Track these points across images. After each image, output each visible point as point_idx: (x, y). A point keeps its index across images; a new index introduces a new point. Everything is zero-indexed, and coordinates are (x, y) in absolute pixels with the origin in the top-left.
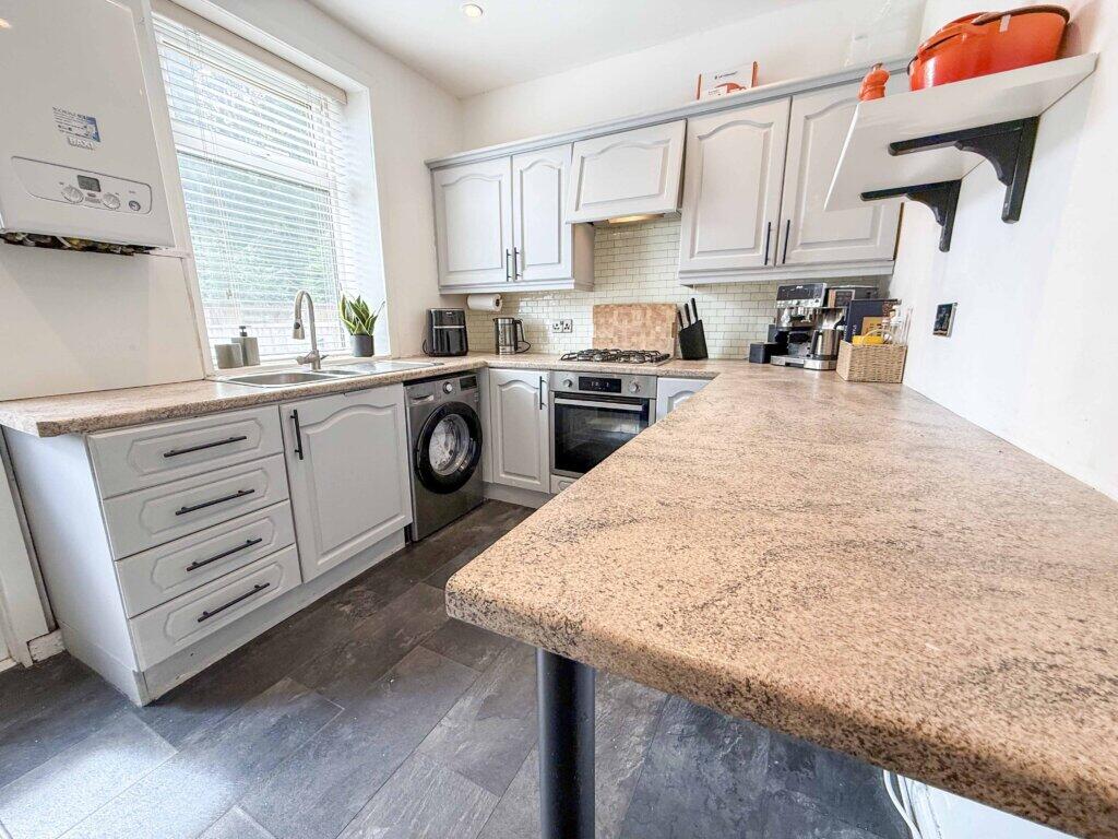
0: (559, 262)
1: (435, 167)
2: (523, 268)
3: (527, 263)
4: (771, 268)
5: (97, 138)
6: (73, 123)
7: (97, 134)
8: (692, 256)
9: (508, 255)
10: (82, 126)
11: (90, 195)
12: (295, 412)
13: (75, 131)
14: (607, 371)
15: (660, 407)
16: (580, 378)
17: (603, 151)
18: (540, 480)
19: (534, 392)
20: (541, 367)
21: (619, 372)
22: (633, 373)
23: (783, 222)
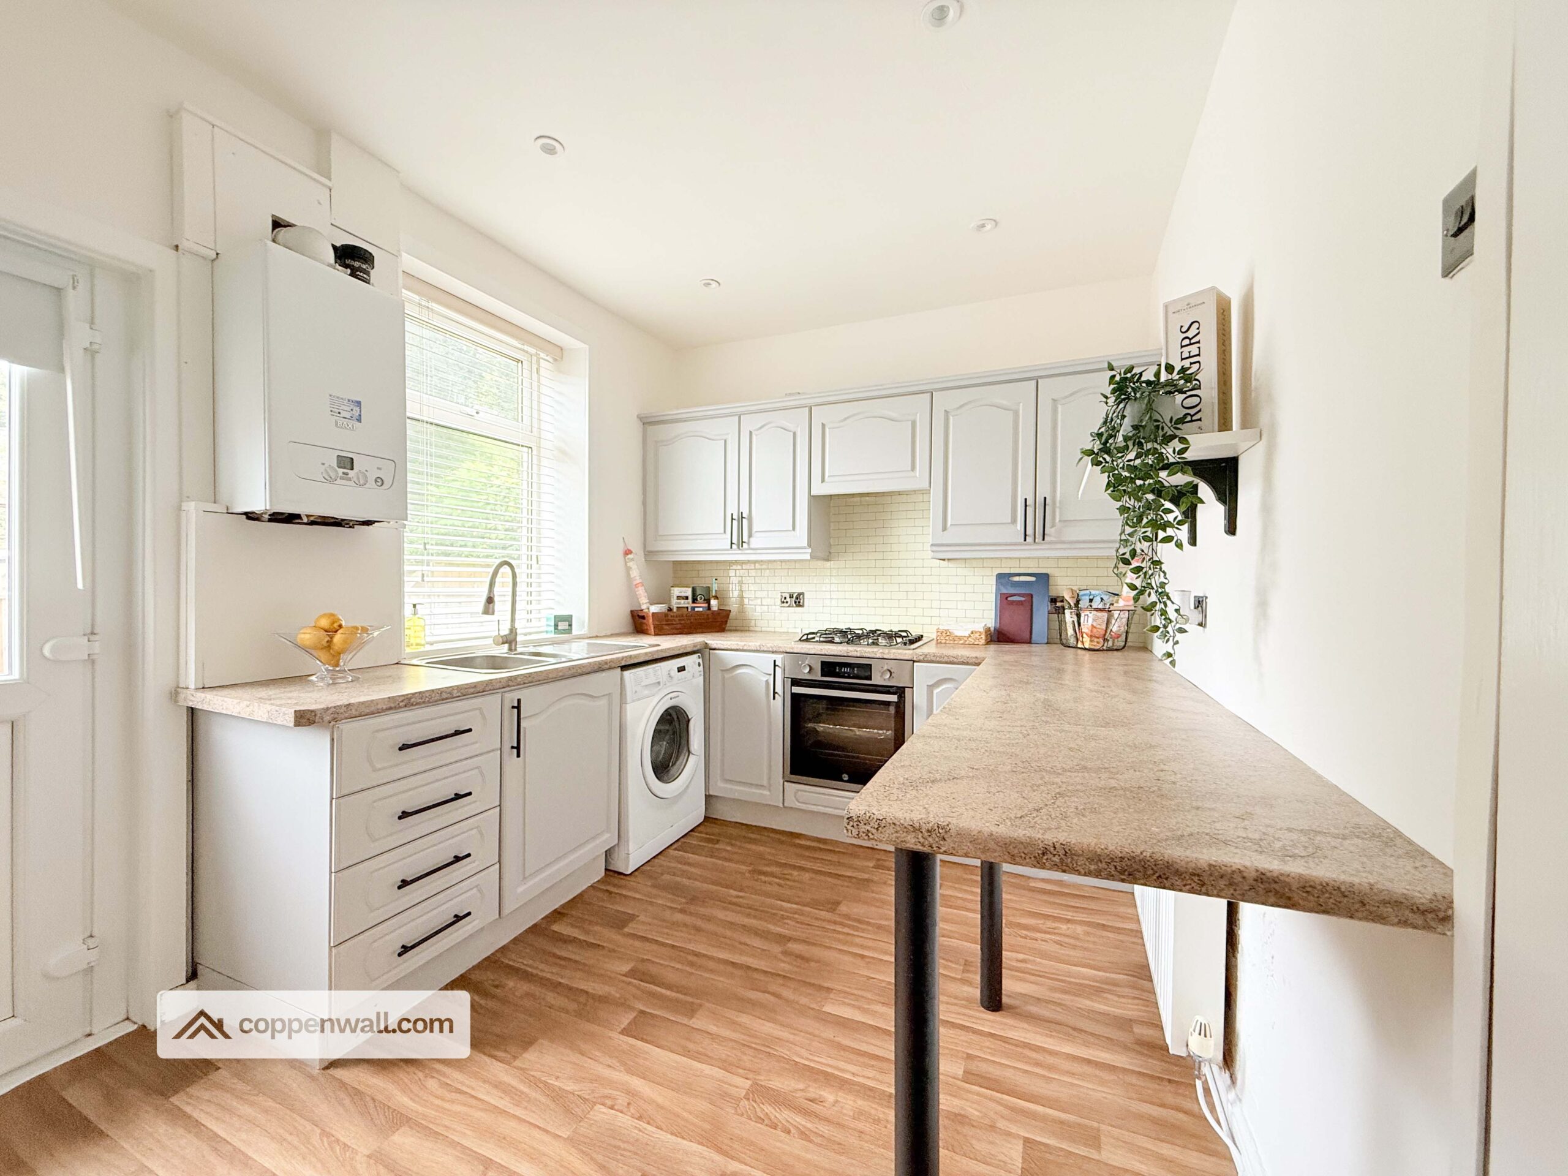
0: (794, 529)
1: (647, 422)
2: (750, 536)
3: (755, 529)
4: (1029, 544)
5: (359, 420)
6: (343, 407)
7: (360, 415)
8: (944, 529)
9: (732, 519)
10: (349, 409)
11: (344, 473)
12: (519, 701)
13: (343, 414)
14: (855, 654)
15: (918, 697)
16: (823, 663)
17: (845, 419)
18: (770, 790)
19: (765, 679)
20: (775, 649)
21: (869, 656)
22: (885, 657)
23: (1039, 500)
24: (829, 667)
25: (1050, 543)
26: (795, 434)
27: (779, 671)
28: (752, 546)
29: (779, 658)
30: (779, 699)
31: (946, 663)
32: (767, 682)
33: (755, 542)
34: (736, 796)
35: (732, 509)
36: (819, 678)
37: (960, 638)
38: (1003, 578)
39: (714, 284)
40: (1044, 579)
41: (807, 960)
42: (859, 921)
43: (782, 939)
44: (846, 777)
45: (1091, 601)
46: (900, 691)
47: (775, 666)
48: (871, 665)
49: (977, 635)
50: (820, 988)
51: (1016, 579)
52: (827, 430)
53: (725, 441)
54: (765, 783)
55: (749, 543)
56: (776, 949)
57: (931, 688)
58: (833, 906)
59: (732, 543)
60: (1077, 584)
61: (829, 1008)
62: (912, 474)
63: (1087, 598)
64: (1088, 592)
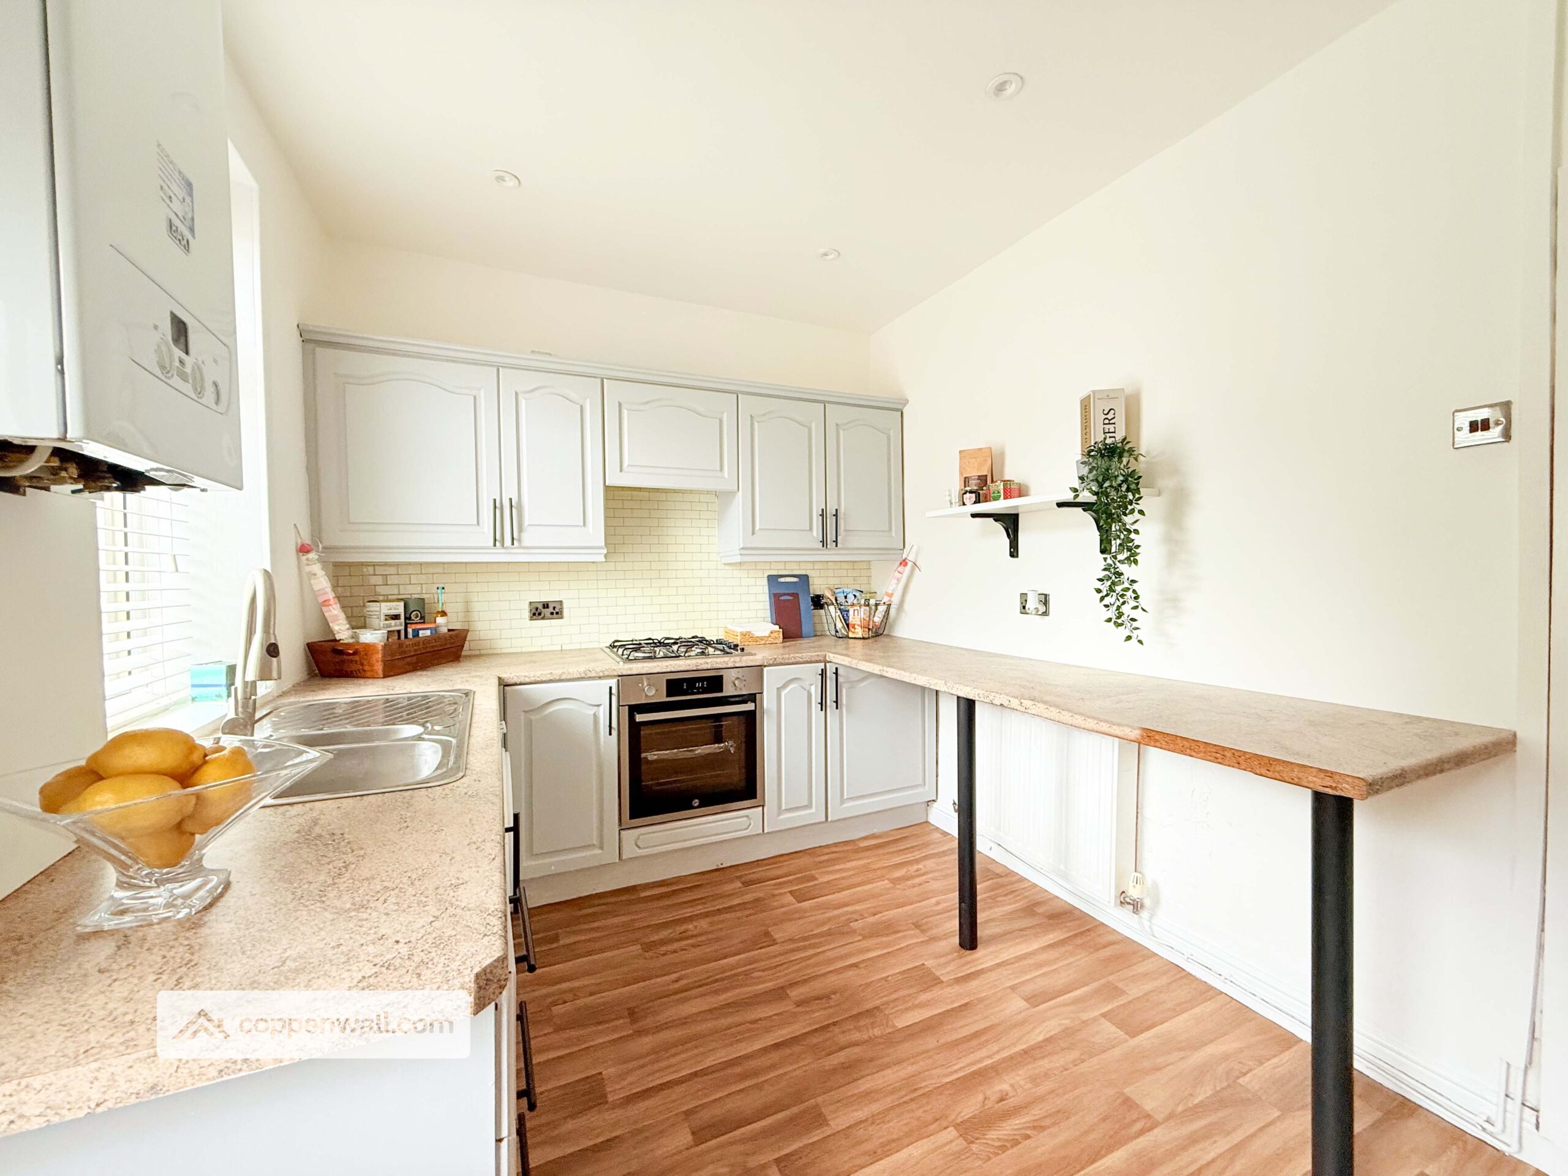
0: (584, 524)
1: (312, 340)
3: (527, 522)
4: (823, 550)
5: (192, 231)
6: (174, 187)
7: (193, 219)
8: (753, 532)
9: (495, 506)
10: (181, 196)
11: (179, 360)
13: (175, 205)
14: (705, 667)
15: (768, 700)
16: (669, 682)
17: (647, 403)
18: (601, 848)
19: (592, 713)
20: (606, 673)
21: (721, 666)
22: (737, 665)
23: (831, 511)
24: (675, 686)
26: (581, 406)
27: (614, 699)
28: (524, 544)
30: (615, 732)
33: (528, 539)
35: (490, 492)
36: (665, 699)
37: (762, 638)
38: (772, 579)
39: (511, 183)
40: (804, 579)
41: (827, 997)
42: (805, 939)
43: (779, 994)
44: (696, 802)
45: (846, 597)
46: (752, 698)
47: (610, 694)
48: (721, 677)
49: (775, 635)
50: (869, 1013)
51: (782, 580)
52: (625, 413)
53: (475, 397)
54: (597, 840)
55: (519, 540)
56: (786, 1006)
57: (779, 690)
58: (766, 938)
59: (495, 540)
60: (833, 582)
61: (900, 1024)
62: (719, 474)
63: (842, 596)
64: (841, 590)
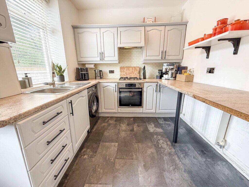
0: (114, 56)
1: (74, 27)
4: (162, 60)
8: (146, 57)
9: (100, 54)
12: (71, 101)
14: (132, 82)
15: (145, 89)
16: (126, 84)
18: (115, 110)
20: (115, 82)
21: (136, 82)
22: (139, 82)
23: (164, 51)
25: (166, 59)
26: (114, 34)
27: (116, 87)
29: (116, 84)
30: (117, 92)
31: (150, 83)
32: (114, 89)
33: (106, 59)
34: (108, 112)
35: (99, 51)
36: (125, 87)
44: (130, 105)
46: (142, 88)
47: (116, 85)
48: (136, 84)
52: (122, 33)
53: (97, 34)
54: (114, 108)
55: (104, 59)
57: (147, 87)
59: (100, 59)
